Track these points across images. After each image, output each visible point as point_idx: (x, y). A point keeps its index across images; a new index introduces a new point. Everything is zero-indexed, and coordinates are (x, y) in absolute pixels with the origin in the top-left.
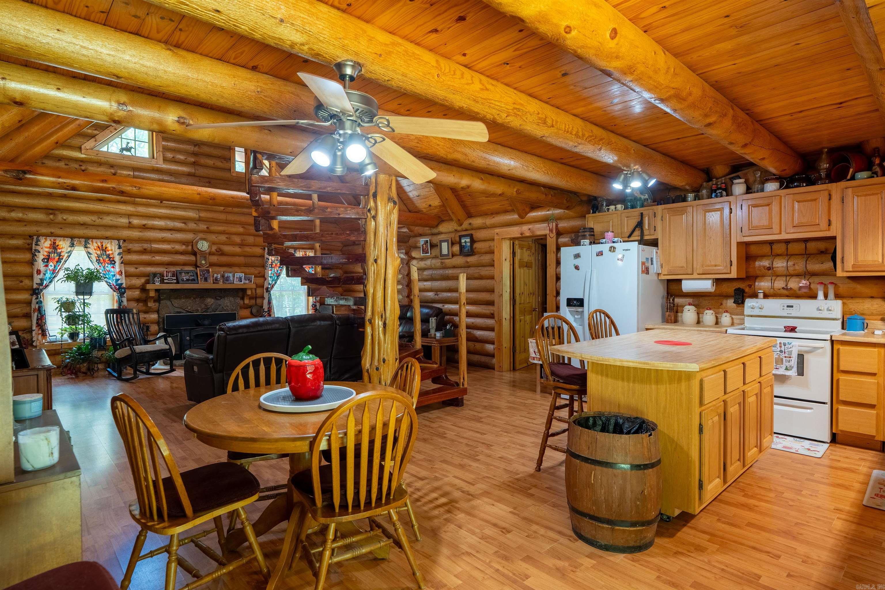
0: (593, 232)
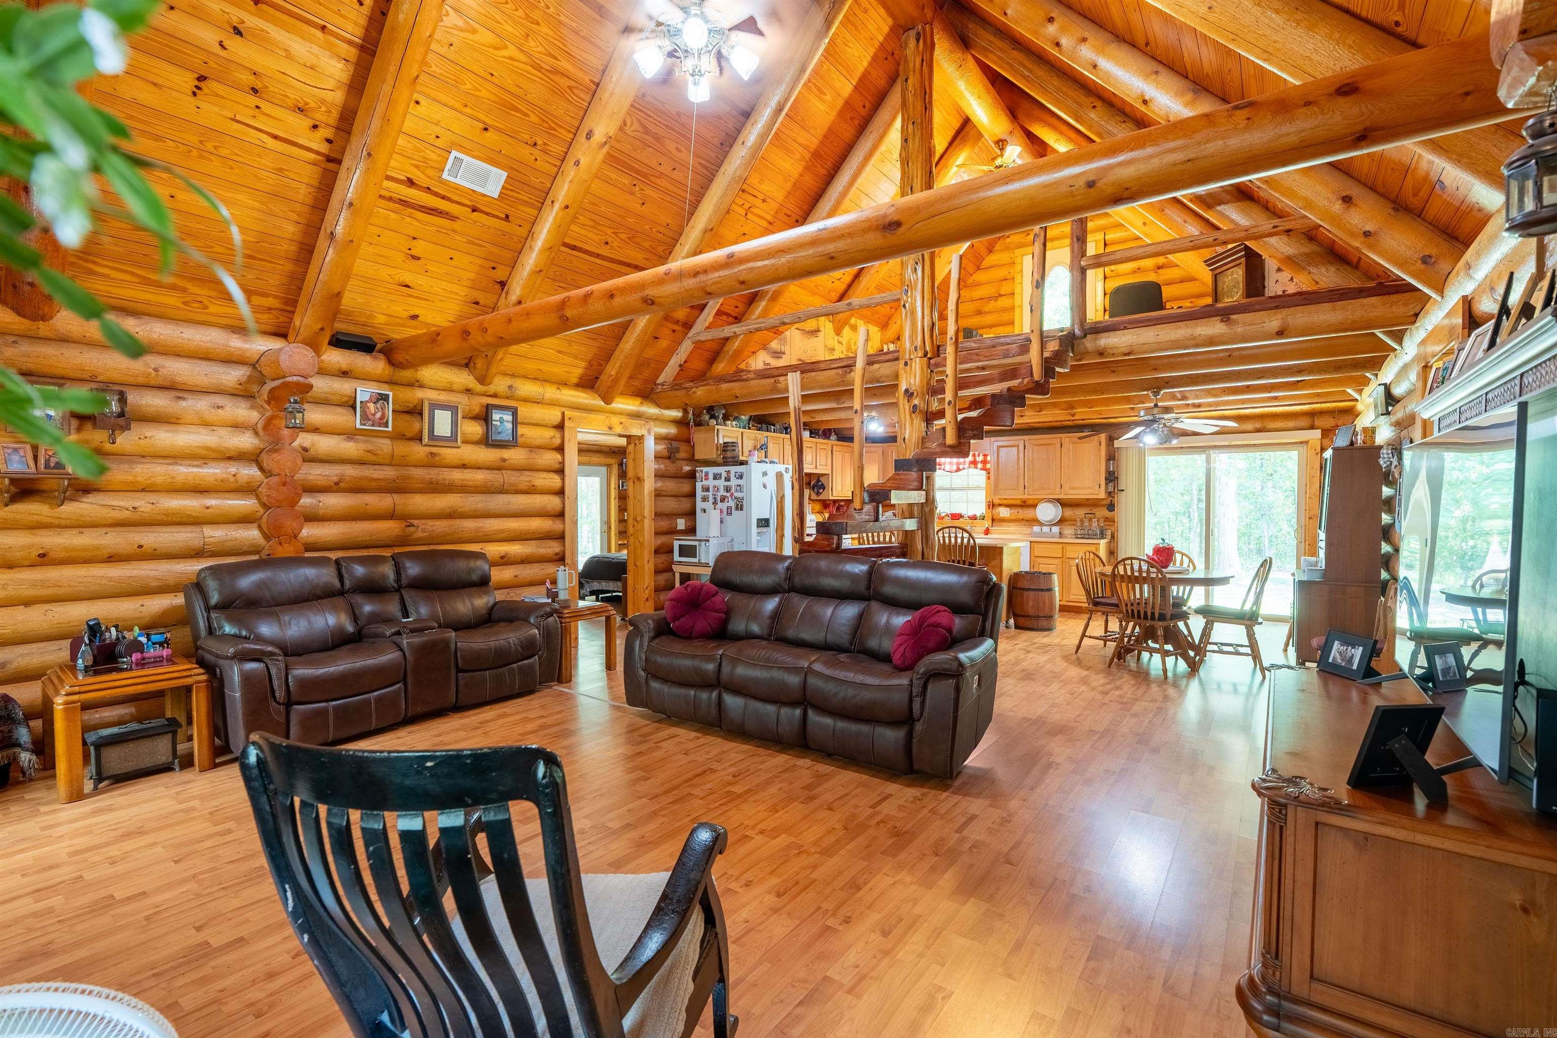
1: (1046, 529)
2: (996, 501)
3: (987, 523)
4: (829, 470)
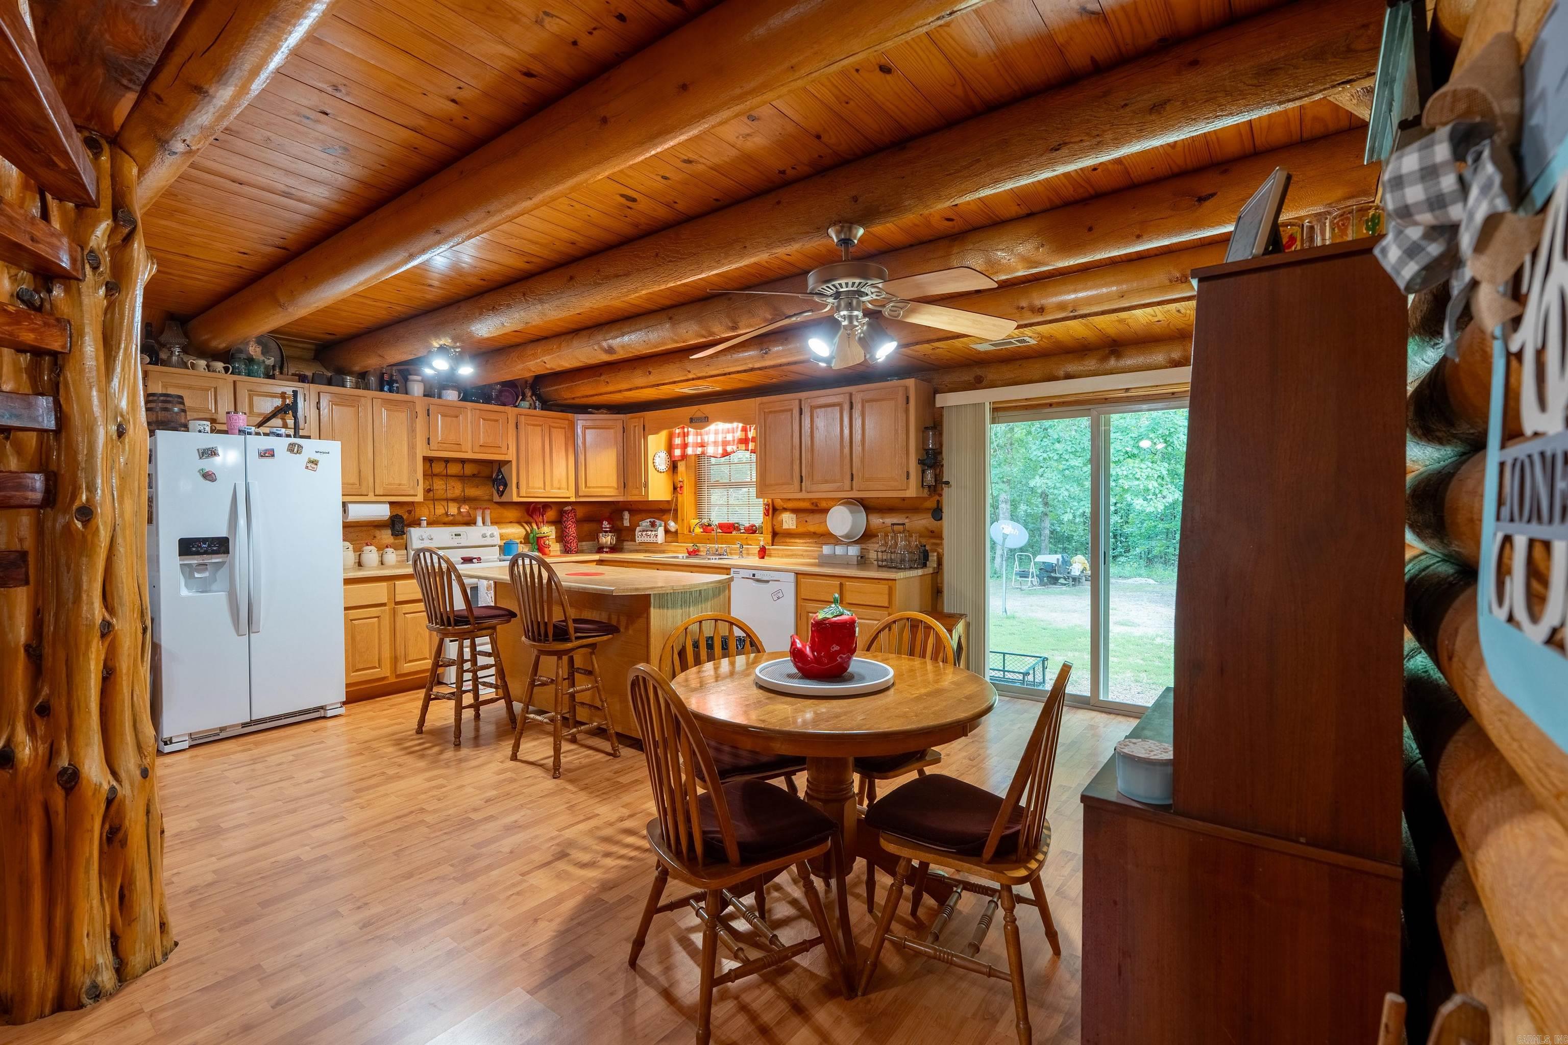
0: (183, 403)
1: (839, 550)
2: (779, 503)
3: (763, 539)
4: (511, 456)
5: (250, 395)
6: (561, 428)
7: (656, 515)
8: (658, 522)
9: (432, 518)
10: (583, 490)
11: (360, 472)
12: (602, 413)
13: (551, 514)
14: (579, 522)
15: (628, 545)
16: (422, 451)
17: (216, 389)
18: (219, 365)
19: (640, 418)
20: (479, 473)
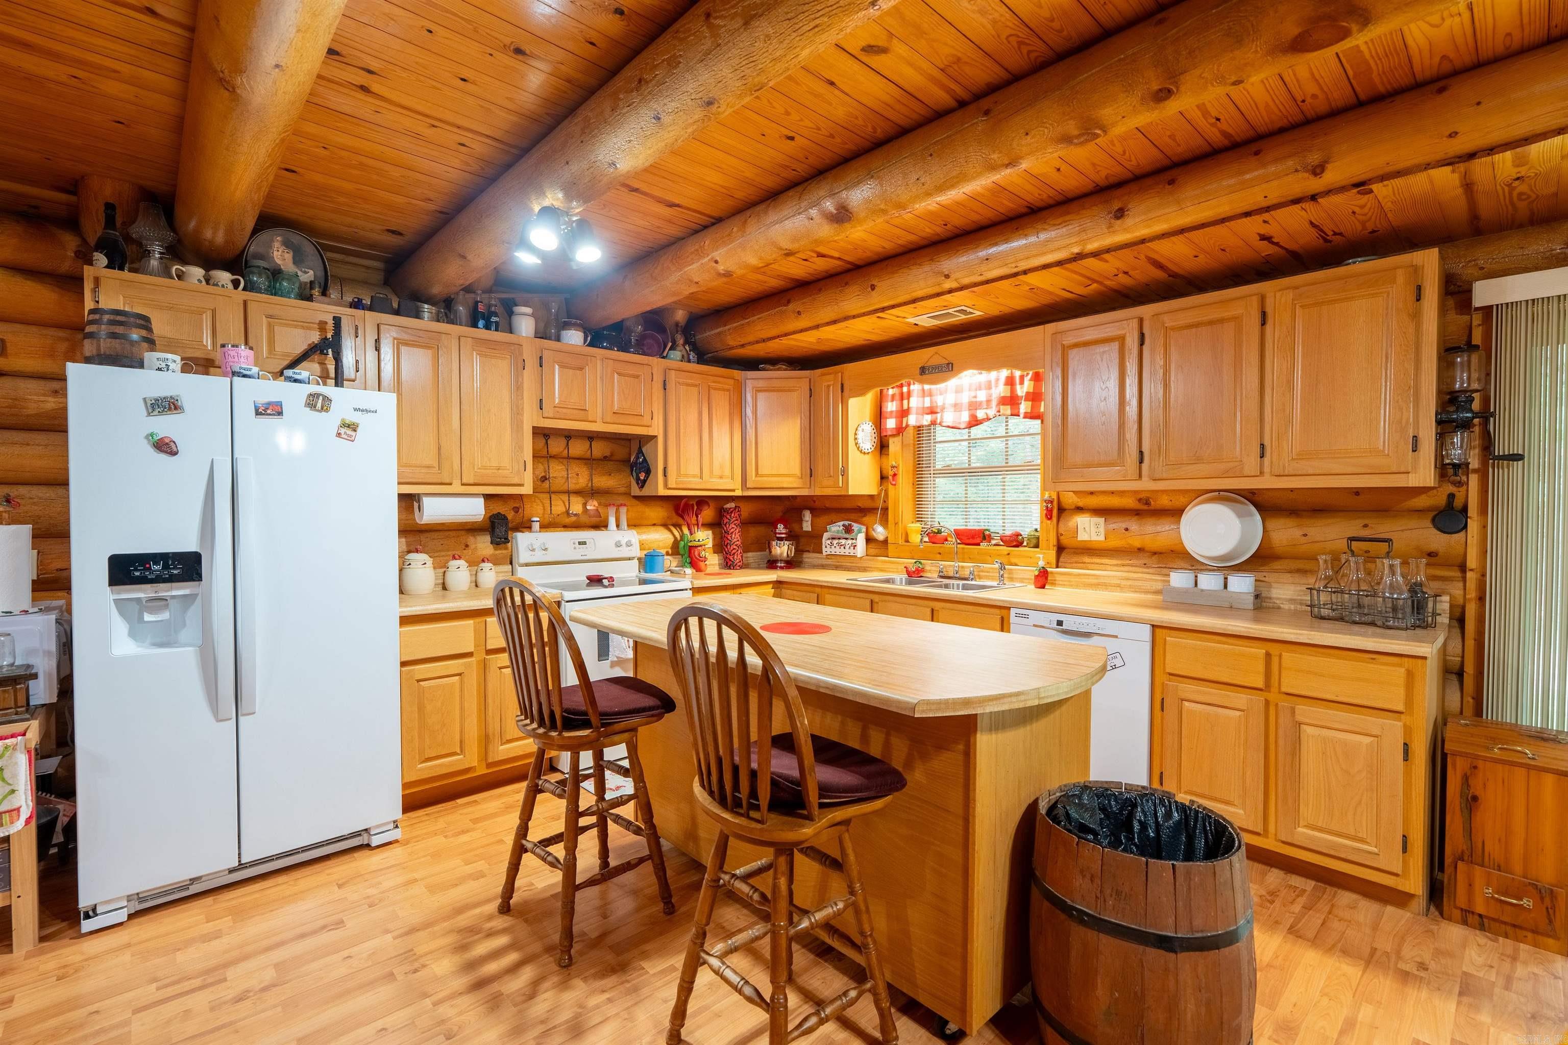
1: (1209, 582)
2: (1070, 500)
3: (1043, 557)
4: (656, 429)
5: (269, 325)
6: (724, 390)
7: (853, 516)
8: (856, 526)
9: (548, 519)
10: (752, 480)
11: (439, 449)
12: (778, 370)
13: (708, 514)
14: (746, 524)
15: (809, 557)
16: (531, 419)
17: (214, 312)
18: (224, 277)
19: (836, 373)
20: (612, 455)
